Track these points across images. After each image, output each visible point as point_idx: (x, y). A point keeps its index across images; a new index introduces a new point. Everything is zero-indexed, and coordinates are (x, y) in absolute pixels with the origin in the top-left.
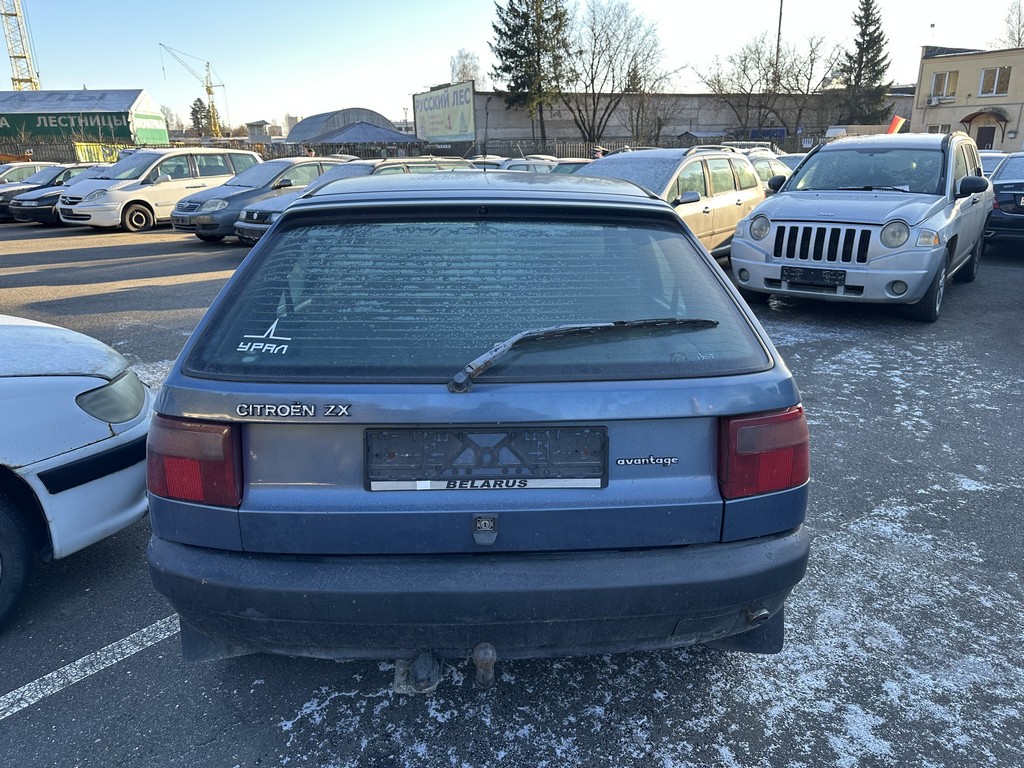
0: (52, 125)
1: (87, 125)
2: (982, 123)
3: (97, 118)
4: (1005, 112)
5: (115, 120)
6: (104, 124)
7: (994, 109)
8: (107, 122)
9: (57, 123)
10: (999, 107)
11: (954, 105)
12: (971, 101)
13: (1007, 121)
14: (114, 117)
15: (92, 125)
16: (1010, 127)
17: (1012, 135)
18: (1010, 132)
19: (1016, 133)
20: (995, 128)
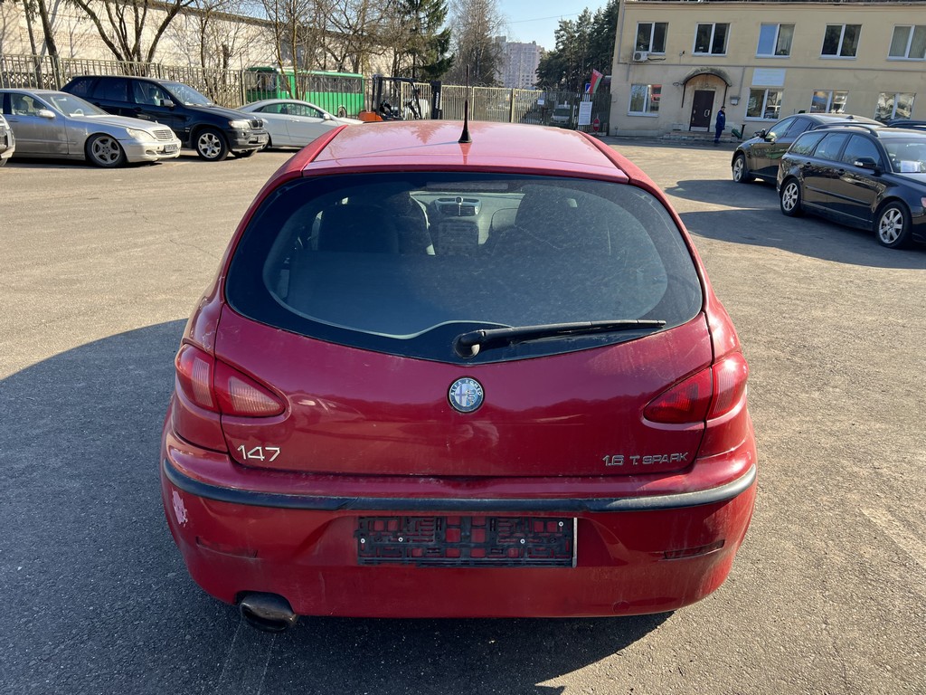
2: (698, 85)
4: (725, 74)
7: (712, 70)
10: (718, 68)
11: (665, 62)
12: (685, 60)
13: (727, 85)
16: (731, 92)
17: (735, 102)
18: (732, 98)
19: (738, 98)
20: (714, 92)
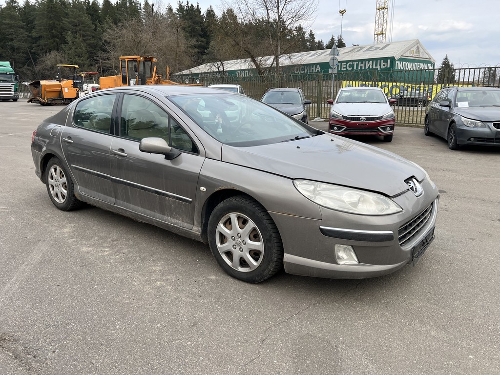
0: (343, 69)
1: (363, 68)
3: (371, 62)
5: (383, 63)
6: (374, 67)
8: (376, 65)
9: (346, 68)
14: (382, 61)
15: (367, 68)
